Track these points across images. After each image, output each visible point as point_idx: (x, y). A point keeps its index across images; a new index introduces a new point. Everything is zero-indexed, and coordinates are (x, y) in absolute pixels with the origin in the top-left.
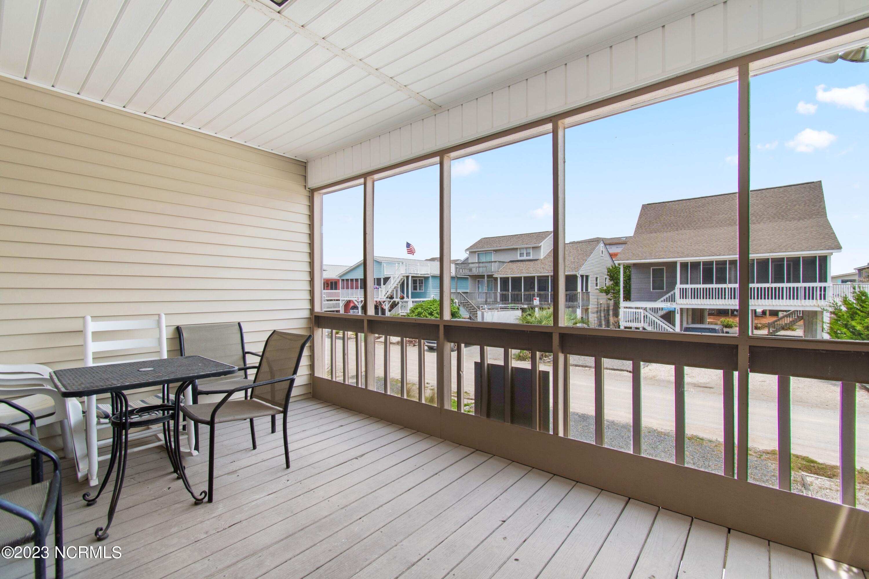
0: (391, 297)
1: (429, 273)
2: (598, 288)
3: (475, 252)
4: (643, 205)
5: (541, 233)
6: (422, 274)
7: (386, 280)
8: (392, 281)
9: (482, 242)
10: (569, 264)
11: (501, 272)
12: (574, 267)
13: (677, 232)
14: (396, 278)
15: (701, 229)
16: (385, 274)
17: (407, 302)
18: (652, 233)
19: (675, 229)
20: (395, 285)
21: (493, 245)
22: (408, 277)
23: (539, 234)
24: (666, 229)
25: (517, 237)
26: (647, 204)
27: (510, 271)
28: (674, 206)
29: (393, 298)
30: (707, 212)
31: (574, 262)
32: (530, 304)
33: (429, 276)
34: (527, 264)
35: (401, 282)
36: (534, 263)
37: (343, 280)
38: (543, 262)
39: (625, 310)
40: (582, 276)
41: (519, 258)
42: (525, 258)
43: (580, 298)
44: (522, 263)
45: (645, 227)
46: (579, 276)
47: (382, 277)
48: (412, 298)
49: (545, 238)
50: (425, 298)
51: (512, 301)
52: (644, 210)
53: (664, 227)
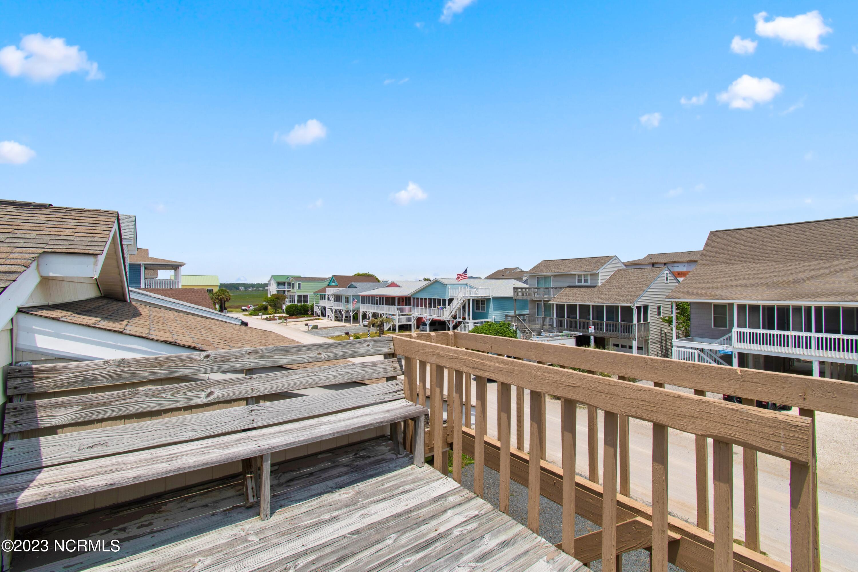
0: (455, 318)
1: (490, 295)
2: (661, 316)
3: (535, 276)
4: (711, 232)
5: (602, 258)
6: (483, 297)
7: (451, 300)
8: (455, 302)
9: (542, 265)
10: (625, 294)
11: (556, 299)
12: (630, 297)
13: (744, 265)
14: (459, 300)
15: (773, 263)
16: (450, 295)
17: (468, 323)
18: (717, 265)
19: (743, 262)
20: (458, 306)
21: (552, 269)
22: (469, 300)
23: (599, 259)
24: (733, 261)
25: (577, 261)
26: (715, 230)
27: (566, 298)
28: (745, 235)
29: (457, 318)
30: (783, 243)
31: (631, 292)
32: (585, 332)
33: (490, 297)
34: (584, 291)
35: (464, 304)
36: (590, 291)
37: (414, 298)
38: (600, 290)
39: (678, 349)
40: (639, 308)
41: (577, 284)
42: (583, 283)
43: (635, 329)
44: (579, 289)
45: (710, 257)
46: (635, 308)
47: (447, 298)
48: (473, 319)
49: (604, 264)
50: (487, 318)
51: (567, 326)
52: (712, 237)
53: (732, 258)
